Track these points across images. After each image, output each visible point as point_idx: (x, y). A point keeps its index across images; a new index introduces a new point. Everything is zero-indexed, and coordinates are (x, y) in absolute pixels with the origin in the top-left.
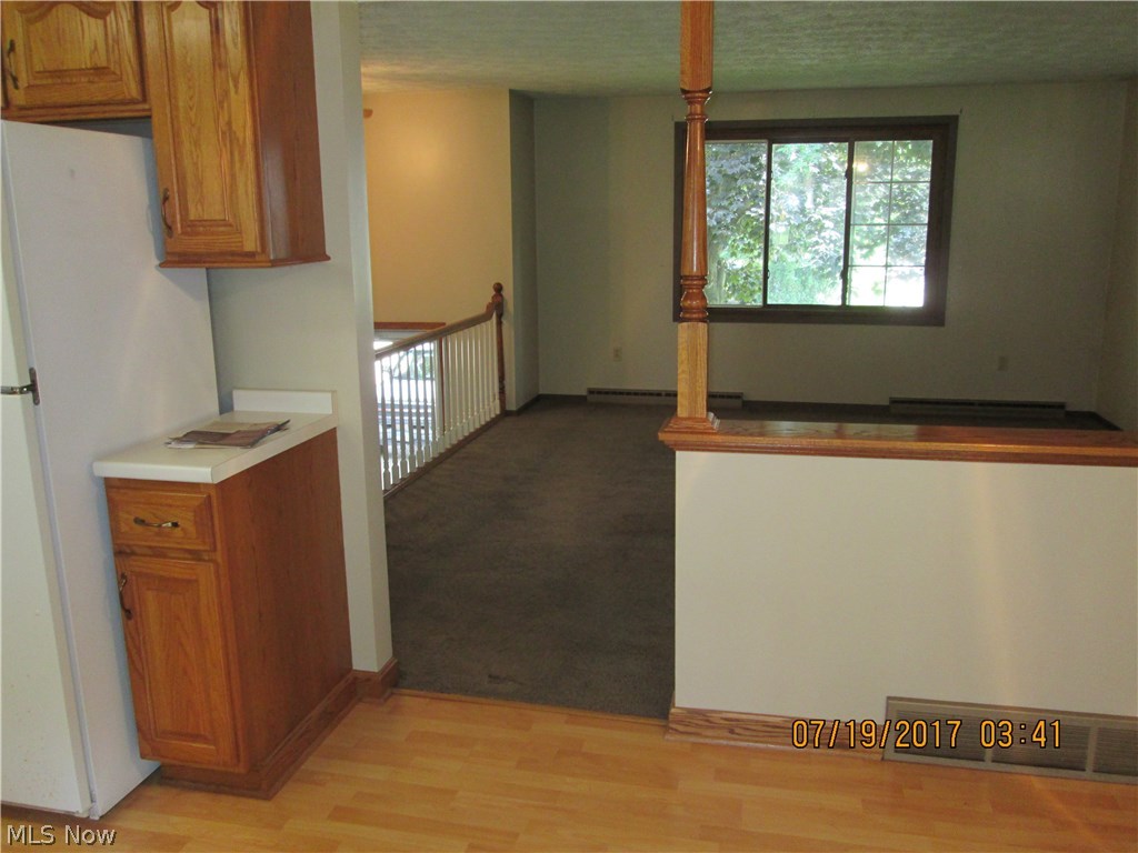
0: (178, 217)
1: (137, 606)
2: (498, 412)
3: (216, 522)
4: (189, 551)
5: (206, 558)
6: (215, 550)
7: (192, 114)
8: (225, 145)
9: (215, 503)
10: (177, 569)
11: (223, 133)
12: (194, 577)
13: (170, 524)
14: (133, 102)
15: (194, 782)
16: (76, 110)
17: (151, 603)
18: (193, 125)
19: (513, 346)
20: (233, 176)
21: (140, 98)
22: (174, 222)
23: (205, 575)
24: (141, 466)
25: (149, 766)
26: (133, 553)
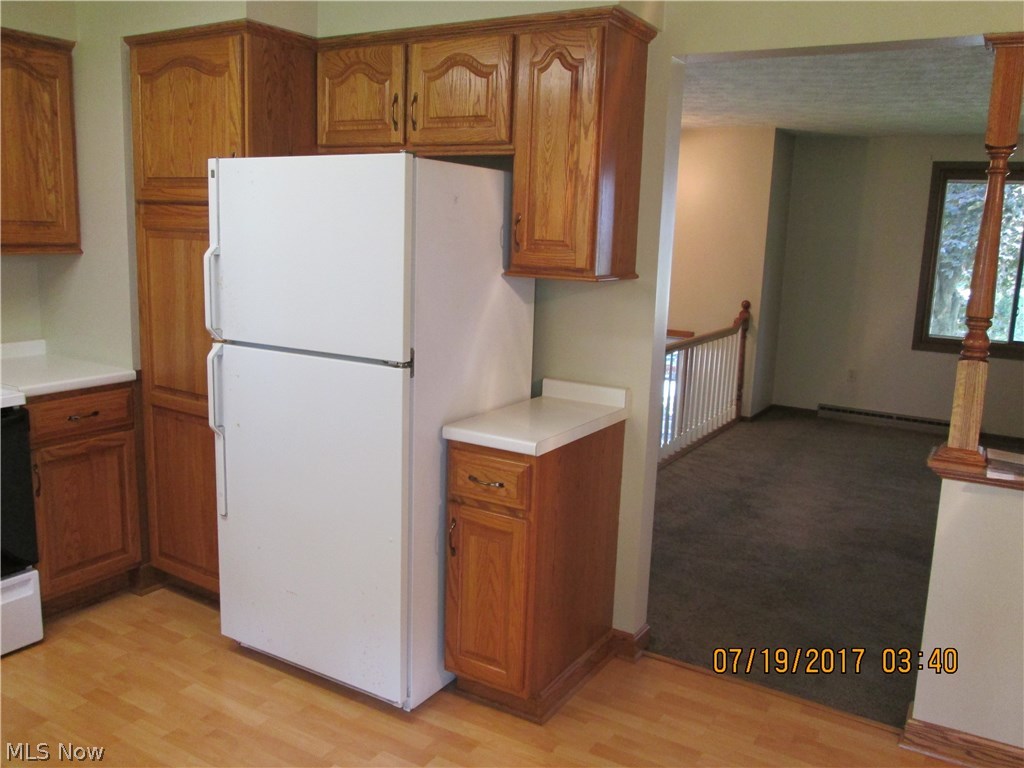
0: (525, 235)
1: (461, 545)
2: (734, 417)
3: (534, 487)
4: (509, 509)
5: (521, 516)
6: (529, 509)
7: (548, 155)
8: (571, 180)
9: (535, 471)
10: (497, 520)
11: (571, 171)
12: (510, 530)
13: (497, 485)
14: (502, 143)
15: (481, 697)
16: (458, 148)
17: (472, 546)
18: (547, 163)
19: (754, 361)
20: (575, 206)
21: (507, 140)
22: (522, 241)
23: (518, 529)
24: (480, 434)
25: (448, 677)
26: (463, 503)
